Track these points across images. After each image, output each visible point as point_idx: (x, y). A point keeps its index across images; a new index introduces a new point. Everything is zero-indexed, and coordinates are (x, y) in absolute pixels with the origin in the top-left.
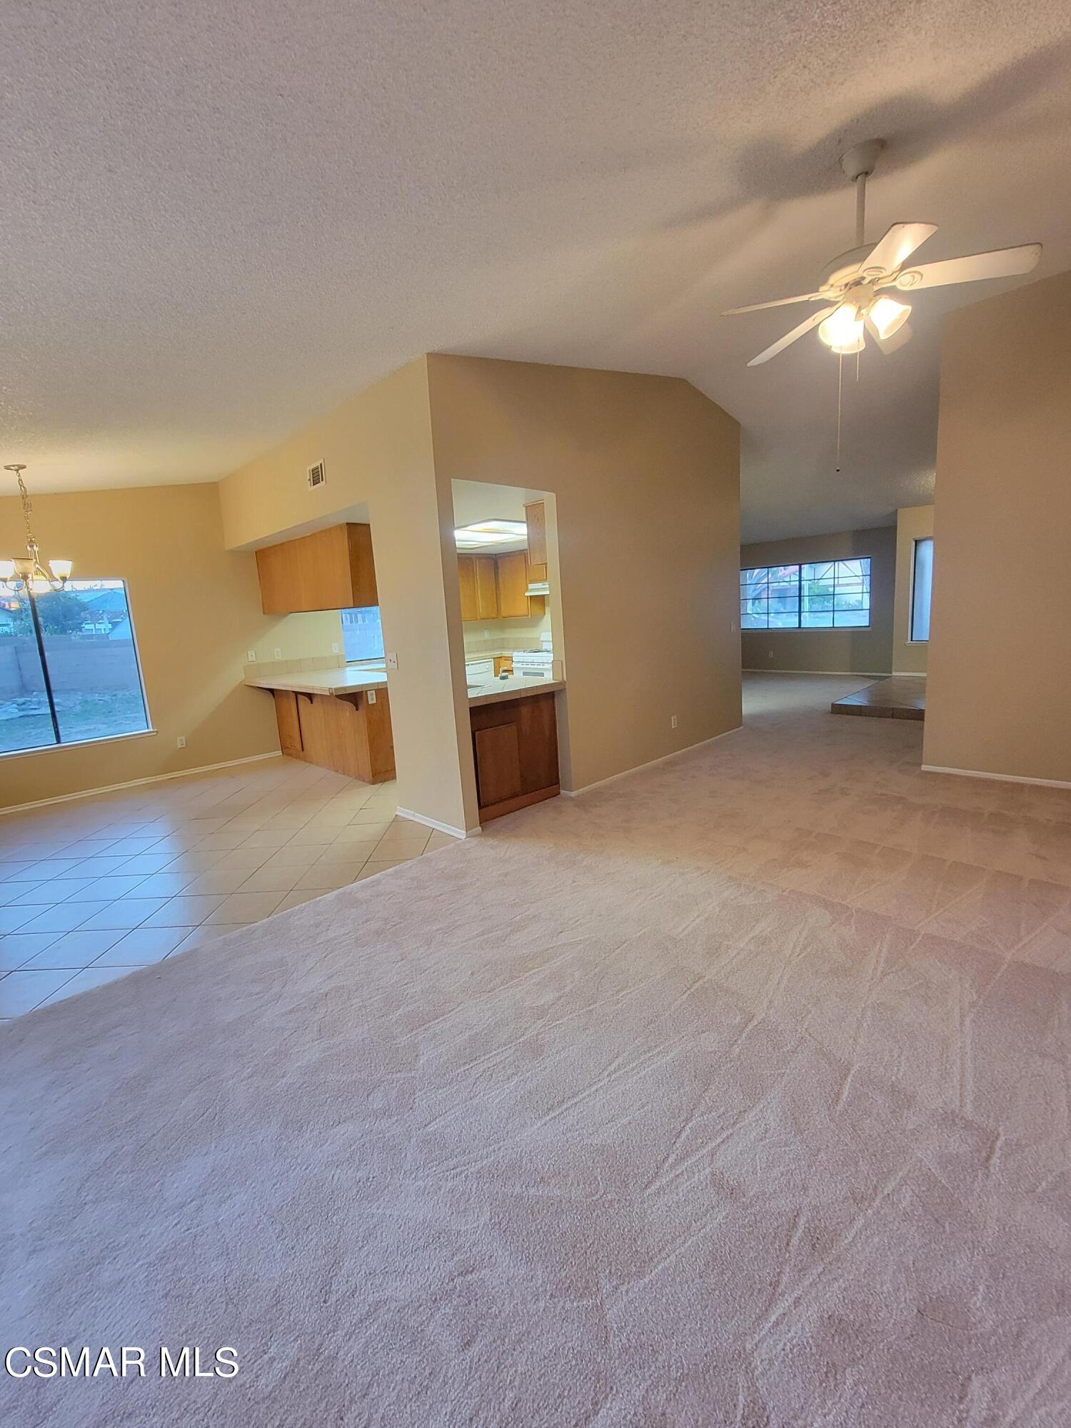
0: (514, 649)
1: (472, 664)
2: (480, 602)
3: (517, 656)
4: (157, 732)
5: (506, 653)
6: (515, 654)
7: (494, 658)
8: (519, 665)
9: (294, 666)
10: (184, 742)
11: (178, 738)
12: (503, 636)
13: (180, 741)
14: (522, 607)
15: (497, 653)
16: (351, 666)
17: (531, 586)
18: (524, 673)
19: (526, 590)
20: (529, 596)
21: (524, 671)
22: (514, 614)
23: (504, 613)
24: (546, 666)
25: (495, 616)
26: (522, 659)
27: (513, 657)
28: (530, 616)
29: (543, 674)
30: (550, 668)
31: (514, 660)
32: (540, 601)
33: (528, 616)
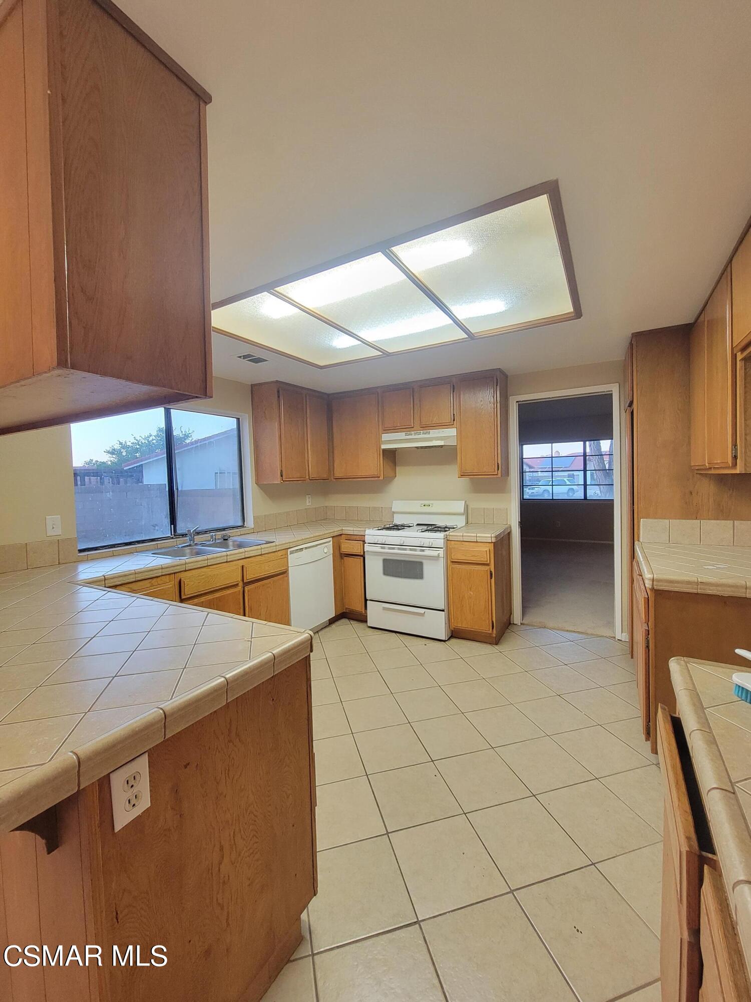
1: (306, 548)
2: (311, 456)
3: (372, 534)
5: (350, 529)
6: (368, 532)
7: (333, 537)
8: (377, 549)
12: (327, 504)
14: (371, 464)
15: (336, 529)
16: (88, 560)
17: (385, 437)
18: (385, 561)
19: (379, 442)
20: (384, 450)
21: (385, 557)
22: (360, 474)
23: (338, 474)
24: (428, 552)
25: (325, 476)
26: (381, 540)
27: (365, 536)
28: (381, 478)
29: (421, 564)
30: (438, 556)
31: (367, 539)
32: (391, 456)
33: (379, 477)
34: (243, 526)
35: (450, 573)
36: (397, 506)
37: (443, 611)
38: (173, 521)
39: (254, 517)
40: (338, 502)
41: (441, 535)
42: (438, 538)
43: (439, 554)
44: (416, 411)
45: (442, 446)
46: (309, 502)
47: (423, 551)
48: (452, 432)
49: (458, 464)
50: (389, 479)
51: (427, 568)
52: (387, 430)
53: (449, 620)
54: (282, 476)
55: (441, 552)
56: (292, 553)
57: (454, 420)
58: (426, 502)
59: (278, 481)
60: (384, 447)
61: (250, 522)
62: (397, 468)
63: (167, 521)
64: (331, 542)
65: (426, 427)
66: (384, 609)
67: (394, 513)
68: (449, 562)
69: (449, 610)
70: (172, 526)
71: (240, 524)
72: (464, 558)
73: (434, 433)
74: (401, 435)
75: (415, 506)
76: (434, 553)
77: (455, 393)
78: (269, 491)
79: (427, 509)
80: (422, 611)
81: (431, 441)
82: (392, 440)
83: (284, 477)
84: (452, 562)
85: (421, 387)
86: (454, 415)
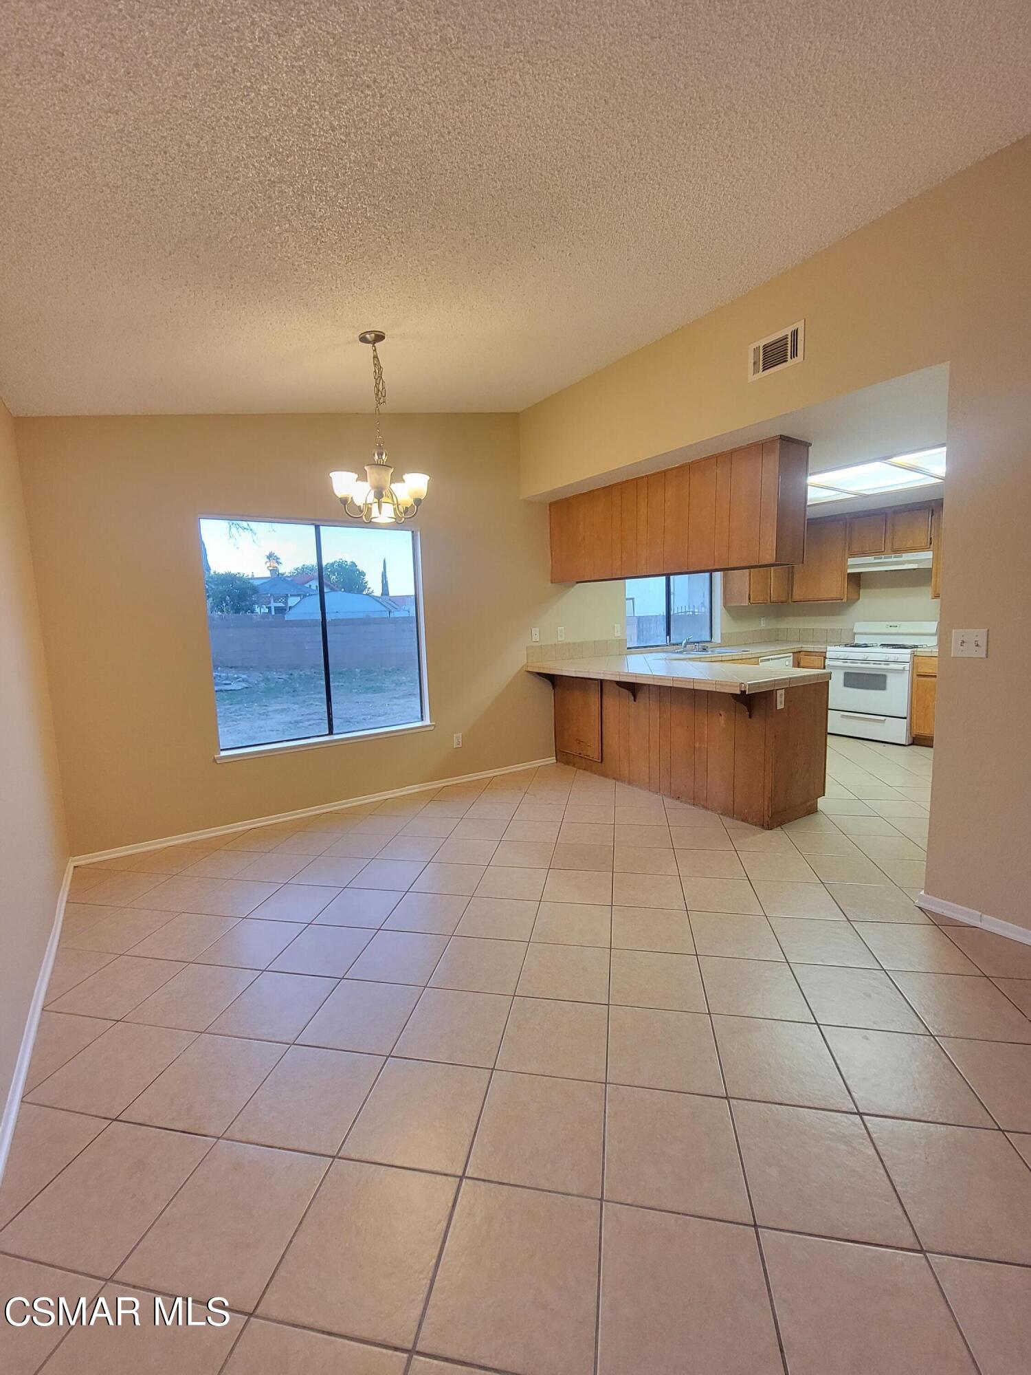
0: (828, 643)
1: (772, 659)
2: (773, 581)
3: (833, 651)
4: (435, 726)
5: (810, 647)
6: (829, 648)
7: (793, 653)
8: (839, 663)
9: (602, 649)
10: (460, 740)
11: (455, 735)
12: (781, 626)
13: (457, 739)
14: (835, 587)
15: (796, 647)
17: (851, 561)
18: (846, 674)
19: (844, 565)
20: (849, 574)
21: (847, 671)
22: (821, 596)
23: (796, 597)
24: (892, 666)
25: (784, 599)
26: (843, 655)
27: (826, 652)
28: (845, 600)
29: (885, 676)
30: (904, 669)
31: (828, 655)
32: (856, 580)
33: (842, 600)
34: (711, 641)
35: (915, 685)
36: (859, 627)
37: (905, 718)
38: (668, 633)
39: (721, 634)
40: (792, 624)
41: (909, 651)
42: (905, 655)
43: (904, 668)
44: (887, 535)
45: (915, 569)
46: (763, 624)
47: (888, 664)
48: (928, 555)
49: (933, 584)
50: (852, 601)
51: (891, 681)
52: (853, 555)
53: (911, 725)
54: (750, 599)
55: (907, 666)
56: (762, 661)
57: (931, 544)
58: (891, 624)
59: (746, 603)
60: (850, 571)
61: (717, 638)
62: (861, 591)
63: (664, 633)
64: (792, 658)
65: (897, 551)
66: (843, 716)
67: (855, 634)
68: (915, 675)
69: (911, 718)
70: (668, 637)
71: (708, 639)
72: (931, 671)
73: (906, 557)
74: (870, 559)
75: (882, 627)
76: (900, 667)
77: (934, 517)
78: (735, 612)
79: (893, 630)
80: (883, 718)
81: (904, 564)
82: (857, 564)
83: (751, 600)
84: (918, 675)
85: (895, 512)
86: (931, 538)
